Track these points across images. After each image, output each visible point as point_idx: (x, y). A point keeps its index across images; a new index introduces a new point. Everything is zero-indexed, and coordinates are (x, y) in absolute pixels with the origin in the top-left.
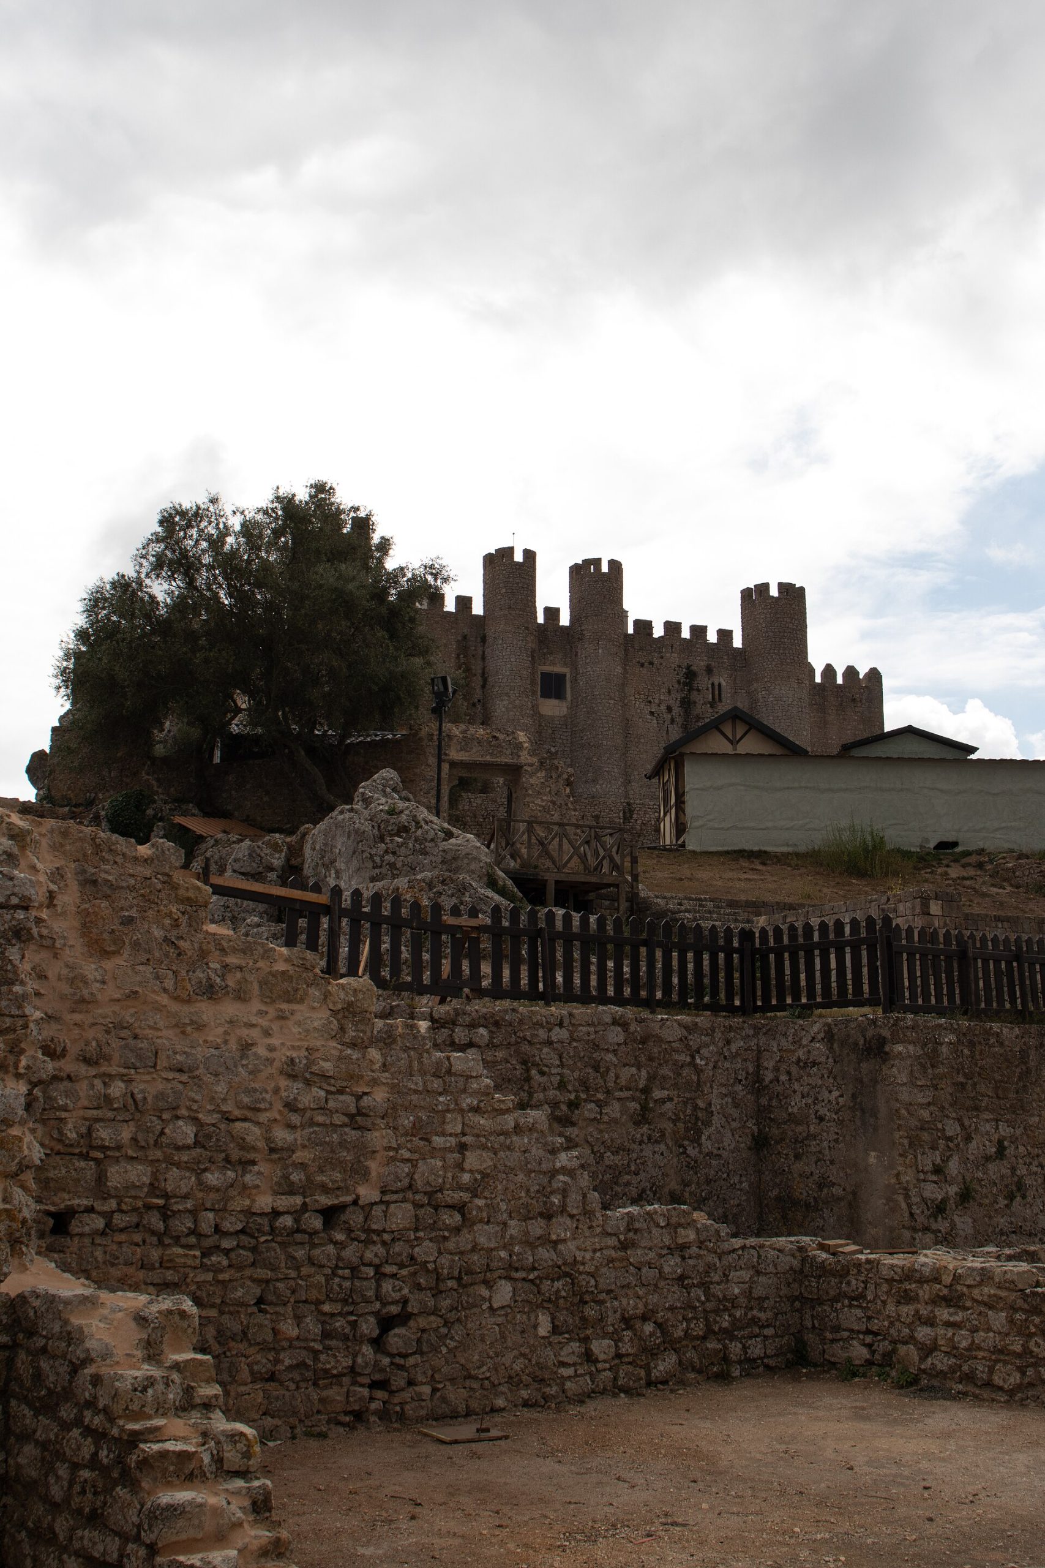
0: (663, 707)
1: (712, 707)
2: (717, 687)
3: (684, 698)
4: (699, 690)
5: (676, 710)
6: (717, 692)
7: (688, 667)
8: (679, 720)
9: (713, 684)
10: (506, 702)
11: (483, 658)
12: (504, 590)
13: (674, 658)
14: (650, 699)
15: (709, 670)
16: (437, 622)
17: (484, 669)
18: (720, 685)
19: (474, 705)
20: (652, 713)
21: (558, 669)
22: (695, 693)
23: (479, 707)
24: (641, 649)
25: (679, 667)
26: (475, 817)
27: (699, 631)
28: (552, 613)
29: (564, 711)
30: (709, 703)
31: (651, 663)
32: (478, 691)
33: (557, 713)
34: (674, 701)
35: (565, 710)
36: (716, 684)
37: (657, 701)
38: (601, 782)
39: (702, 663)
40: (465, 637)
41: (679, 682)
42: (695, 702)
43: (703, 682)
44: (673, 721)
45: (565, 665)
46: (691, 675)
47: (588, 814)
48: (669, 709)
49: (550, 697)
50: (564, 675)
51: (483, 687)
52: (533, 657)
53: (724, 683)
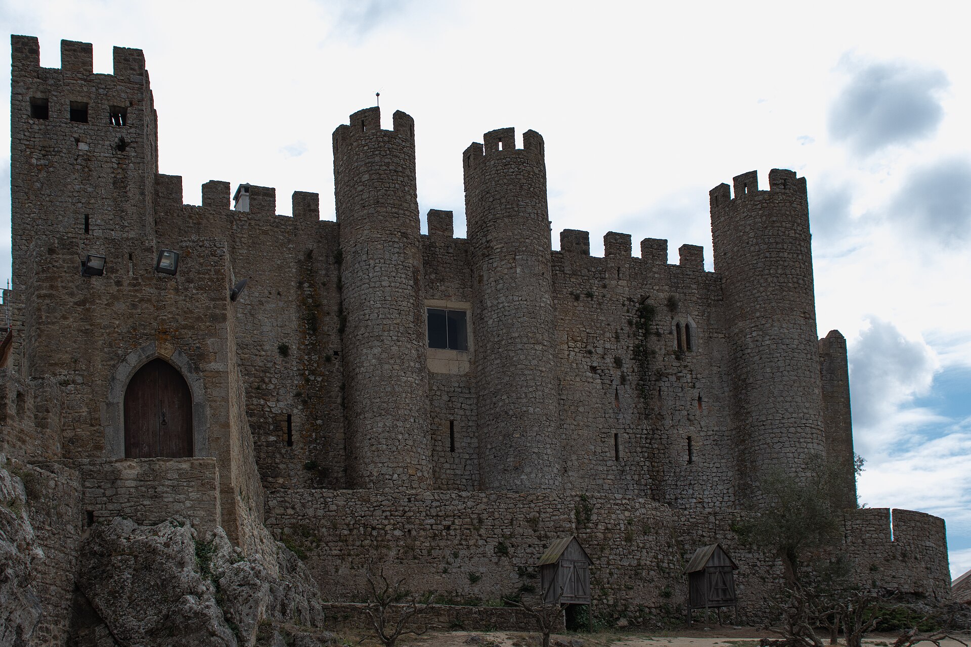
0: (609, 360)
1: (678, 358)
2: (684, 330)
3: (637, 346)
4: (658, 334)
5: (628, 365)
6: (684, 337)
7: (644, 299)
8: (633, 378)
9: (678, 326)
10: (376, 351)
11: (340, 288)
12: (366, 177)
13: (623, 288)
14: (589, 348)
15: (672, 305)
16: (265, 233)
17: (341, 304)
18: (687, 327)
19: (328, 359)
20: (593, 369)
21: (454, 304)
22: (654, 338)
23: (337, 363)
24: (574, 273)
25: (630, 300)
26: (335, 528)
27: (654, 247)
28: (441, 219)
29: (466, 367)
30: (675, 353)
31: (590, 295)
32: (334, 337)
33: (454, 371)
34: (624, 349)
35: (467, 365)
36: (683, 325)
37: (600, 351)
38: (527, 470)
39: (661, 295)
40: (309, 255)
41: (630, 323)
42: (654, 352)
43: (664, 322)
44: (623, 380)
45: (464, 297)
46: (646, 312)
47: (521, 517)
48: (618, 362)
49: (444, 347)
50: (464, 313)
51: (341, 331)
52: (416, 281)
53: (693, 324)
